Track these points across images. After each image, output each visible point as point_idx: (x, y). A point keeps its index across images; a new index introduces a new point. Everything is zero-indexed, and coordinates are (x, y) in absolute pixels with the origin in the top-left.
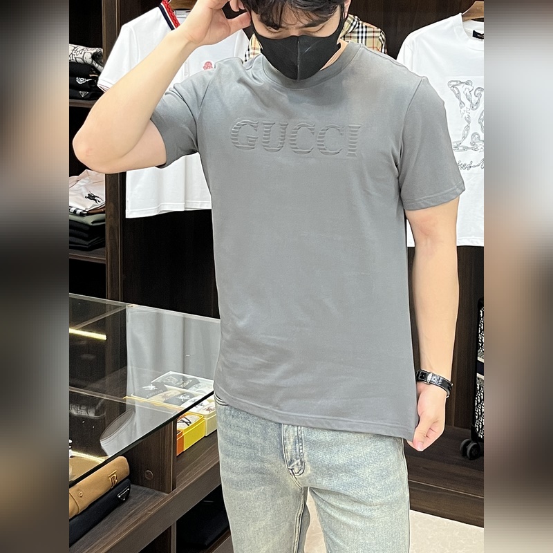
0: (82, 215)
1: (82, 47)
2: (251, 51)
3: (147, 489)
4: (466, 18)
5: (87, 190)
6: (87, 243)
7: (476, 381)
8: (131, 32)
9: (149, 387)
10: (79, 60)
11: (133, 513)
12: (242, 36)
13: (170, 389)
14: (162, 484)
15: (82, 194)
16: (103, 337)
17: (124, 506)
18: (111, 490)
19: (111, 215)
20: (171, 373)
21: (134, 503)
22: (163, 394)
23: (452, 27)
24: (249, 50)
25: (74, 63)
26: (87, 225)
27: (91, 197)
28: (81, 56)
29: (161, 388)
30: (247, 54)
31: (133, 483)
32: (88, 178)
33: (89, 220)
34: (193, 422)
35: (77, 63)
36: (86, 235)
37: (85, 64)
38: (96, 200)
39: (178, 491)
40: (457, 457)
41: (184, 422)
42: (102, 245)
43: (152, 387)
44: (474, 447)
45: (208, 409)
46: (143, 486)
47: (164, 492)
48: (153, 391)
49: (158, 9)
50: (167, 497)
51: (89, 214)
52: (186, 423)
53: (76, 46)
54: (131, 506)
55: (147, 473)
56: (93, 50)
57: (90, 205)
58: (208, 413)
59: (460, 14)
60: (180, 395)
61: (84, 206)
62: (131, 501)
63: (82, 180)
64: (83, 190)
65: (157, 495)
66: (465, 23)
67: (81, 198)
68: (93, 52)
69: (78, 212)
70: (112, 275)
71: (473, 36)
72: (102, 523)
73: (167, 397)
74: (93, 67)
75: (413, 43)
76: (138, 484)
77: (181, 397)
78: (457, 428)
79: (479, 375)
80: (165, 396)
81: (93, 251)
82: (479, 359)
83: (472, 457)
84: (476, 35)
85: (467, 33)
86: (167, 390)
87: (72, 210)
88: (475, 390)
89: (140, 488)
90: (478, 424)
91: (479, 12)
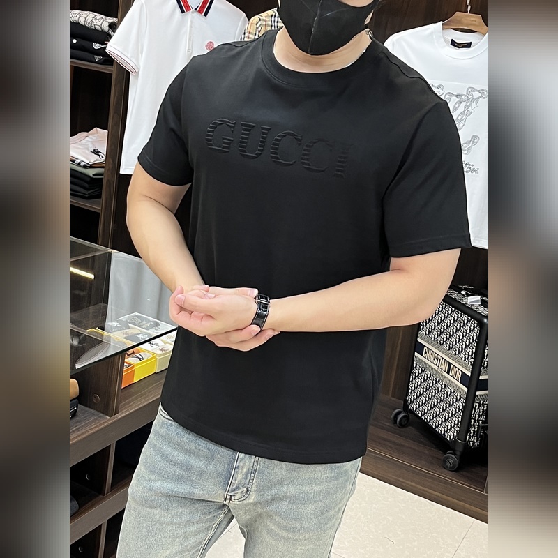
0: (85, 167)
1: (102, 16)
2: (246, 35)
3: (93, 411)
4: (446, 27)
5: (93, 145)
6: (87, 192)
7: (413, 359)
8: (142, 6)
9: (114, 323)
10: (97, 27)
11: (76, 430)
13: (132, 328)
14: (106, 408)
15: (88, 150)
16: (92, 276)
19: (109, 170)
20: (137, 314)
21: (79, 422)
22: (125, 331)
23: (432, 33)
24: (244, 34)
26: (89, 176)
27: (96, 152)
28: (99, 24)
31: (80, 403)
32: (95, 135)
33: (91, 172)
34: (146, 359)
35: (95, 30)
36: (87, 185)
37: (103, 32)
38: (99, 156)
39: (119, 416)
40: (388, 424)
41: (137, 357)
42: (99, 196)
43: (116, 324)
44: (404, 417)
45: (162, 350)
46: (90, 407)
47: (107, 415)
48: (117, 327)
50: (109, 420)
51: (91, 167)
52: (139, 358)
53: (96, 14)
54: (76, 423)
55: (95, 397)
56: (111, 20)
57: (94, 159)
58: (161, 352)
59: (441, 22)
60: (139, 334)
61: (87, 159)
62: (77, 419)
63: (91, 136)
64: (90, 145)
66: (445, 31)
67: (87, 152)
68: (110, 21)
69: (82, 164)
70: (104, 223)
71: (451, 44)
73: (128, 334)
74: (108, 34)
76: (86, 406)
77: (140, 336)
78: (393, 399)
79: (416, 354)
80: (126, 333)
81: (90, 201)
82: (419, 339)
83: (402, 426)
84: (453, 43)
85: (445, 40)
86: (129, 328)
87: (77, 161)
88: (412, 367)
89: (87, 409)
90: (410, 398)
91: (460, 22)
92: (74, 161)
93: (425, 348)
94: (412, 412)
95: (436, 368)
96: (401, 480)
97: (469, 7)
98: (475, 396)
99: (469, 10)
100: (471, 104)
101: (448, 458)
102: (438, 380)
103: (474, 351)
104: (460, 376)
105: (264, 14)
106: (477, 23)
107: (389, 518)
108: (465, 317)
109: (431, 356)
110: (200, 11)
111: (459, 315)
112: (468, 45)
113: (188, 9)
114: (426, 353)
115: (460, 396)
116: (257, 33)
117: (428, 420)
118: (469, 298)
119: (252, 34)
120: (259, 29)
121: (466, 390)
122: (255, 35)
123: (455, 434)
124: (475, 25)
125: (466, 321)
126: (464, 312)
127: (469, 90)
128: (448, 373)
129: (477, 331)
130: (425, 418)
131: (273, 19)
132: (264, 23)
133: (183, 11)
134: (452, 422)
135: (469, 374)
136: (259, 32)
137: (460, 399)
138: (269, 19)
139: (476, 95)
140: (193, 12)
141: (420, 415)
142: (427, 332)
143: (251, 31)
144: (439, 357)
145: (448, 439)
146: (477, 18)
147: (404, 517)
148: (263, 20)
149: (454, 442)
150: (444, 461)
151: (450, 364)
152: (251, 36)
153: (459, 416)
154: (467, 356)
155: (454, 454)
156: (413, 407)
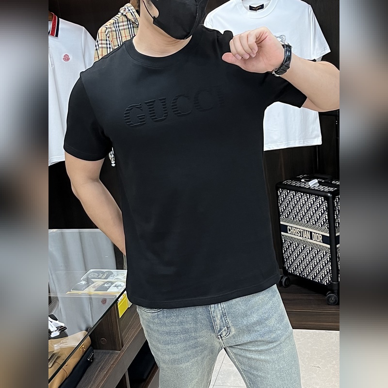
3: (104, 351)
7: (281, 237)
9: (81, 282)
11: (101, 369)
12: (86, 33)
13: (96, 282)
14: (115, 344)
17: (93, 366)
18: (83, 356)
20: (92, 270)
21: (99, 362)
22: (92, 285)
23: (235, 5)
29: (89, 282)
30: (97, 44)
31: (94, 349)
39: (126, 347)
43: (83, 283)
44: (286, 279)
46: (100, 349)
47: (116, 350)
48: (85, 284)
50: (120, 353)
54: (97, 364)
55: (102, 340)
60: (104, 284)
62: (96, 361)
66: (244, 1)
73: (96, 287)
75: (212, 20)
76: (97, 349)
77: (106, 285)
79: (282, 233)
80: (94, 287)
82: (281, 223)
83: (287, 286)
84: (251, 8)
85: (245, 8)
88: (282, 244)
89: (99, 351)
90: (287, 265)
93: (288, 227)
94: (291, 274)
95: (301, 238)
96: (302, 323)
98: (336, 248)
101: (330, 297)
102: (305, 246)
103: (327, 218)
104: (321, 238)
105: (108, 23)
108: (313, 197)
109: (295, 231)
110: (52, 34)
111: (308, 197)
112: (262, 7)
114: (290, 230)
115: (326, 252)
116: (108, 39)
117: (306, 276)
118: (309, 183)
119: (104, 40)
120: (108, 35)
121: (329, 246)
122: (107, 40)
123: (330, 279)
125: (314, 200)
126: (311, 194)
128: (311, 239)
129: (325, 204)
130: (303, 275)
131: (115, 26)
132: (110, 30)
134: (325, 271)
135: (328, 235)
136: (109, 37)
137: (326, 254)
138: (112, 26)
141: (298, 275)
142: (287, 216)
143: (103, 38)
144: (301, 230)
145: (325, 284)
148: (109, 28)
149: (330, 285)
150: (328, 300)
151: (311, 233)
152: (103, 42)
153: (329, 266)
154: (322, 223)
155: (333, 293)
156: (291, 271)
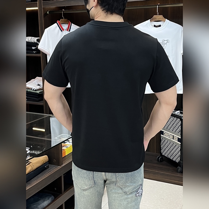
0: (36, 90)
1: (34, 37)
5: (37, 83)
6: (38, 99)
7: (161, 137)
8: (48, 31)
10: (33, 42)
13: (62, 139)
14: (58, 164)
15: (36, 84)
17: (47, 170)
18: (43, 165)
20: (63, 134)
21: (50, 169)
23: (147, 24)
25: (31, 42)
26: (38, 93)
27: (39, 85)
28: (33, 40)
32: (37, 79)
33: (38, 92)
34: (68, 147)
35: (32, 42)
36: (37, 97)
37: (35, 43)
39: (63, 165)
41: (66, 147)
42: (42, 100)
48: (57, 139)
49: (56, 24)
50: (59, 167)
51: (38, 90)
53: (32, 37)
55: (54, 160)
57: (38, 87)
59: (149, 20)
61: (36, 88)
64: (36, 83)
65: (57, 167)
66: (151, 22)
68: (37, 39)
69: (35, 89)
70: (46, 109)
72: (40, 174)
74: (37, 43)
78: (156, 153)
79: (161, 135)
81: (40, 102)
83: (161, 161)
84: (155, 26)
85: (152, 25)
86: (61, 139)
87: (33, 89)
88: (161, 140)
90: (162, 151)
91: (155, 19)
92: (31, 89)
93: (164, 132)
94: (164, 156)
95: (169, 138)
96: (163, 179)
97: (158, 13)
99: (158, 14)
100: (164, 45)
101: (178, 168)
102: (170, 142)
103: (180, 129)
104: (177, 139)
106: (161, 18)
107: (161, 192)
108: (175, 118)
109: (166, 135)
110: (68, 30)
111: (173, 118)
112: (160, 26)
113: (63, 30)
114: (164, 134)
118: (176, 112)
121: (180, 143)
123: (179, 160)
124: (161, 19)
125: (176, 120)
127: (163, 41)
128: (173, 139)
129: (180, 122)
130: (168, 157)
133: (62, 31)
134: (177, 156)
135: (180, 138)
137: (179, 147)
139: (166, 42)
140: (65, 31)
141: (166, 156)
144: (169, 134)
145: (177, 162)
146: (161, 16)
147: (166, 191)
149: (179, 162)
150: (177, 170)
151: (173, 136)
153: (180, 153)
154: (178, 132)
155: (180, 167)
156: (163, 154)
